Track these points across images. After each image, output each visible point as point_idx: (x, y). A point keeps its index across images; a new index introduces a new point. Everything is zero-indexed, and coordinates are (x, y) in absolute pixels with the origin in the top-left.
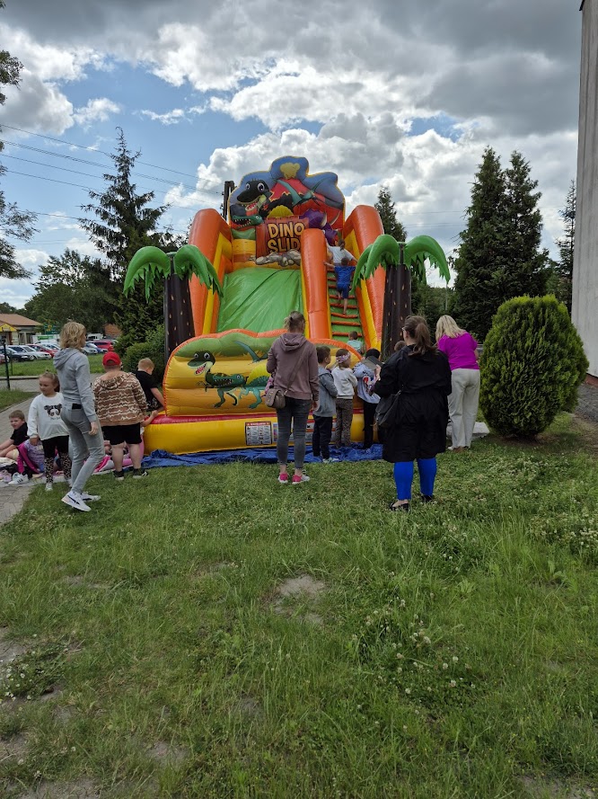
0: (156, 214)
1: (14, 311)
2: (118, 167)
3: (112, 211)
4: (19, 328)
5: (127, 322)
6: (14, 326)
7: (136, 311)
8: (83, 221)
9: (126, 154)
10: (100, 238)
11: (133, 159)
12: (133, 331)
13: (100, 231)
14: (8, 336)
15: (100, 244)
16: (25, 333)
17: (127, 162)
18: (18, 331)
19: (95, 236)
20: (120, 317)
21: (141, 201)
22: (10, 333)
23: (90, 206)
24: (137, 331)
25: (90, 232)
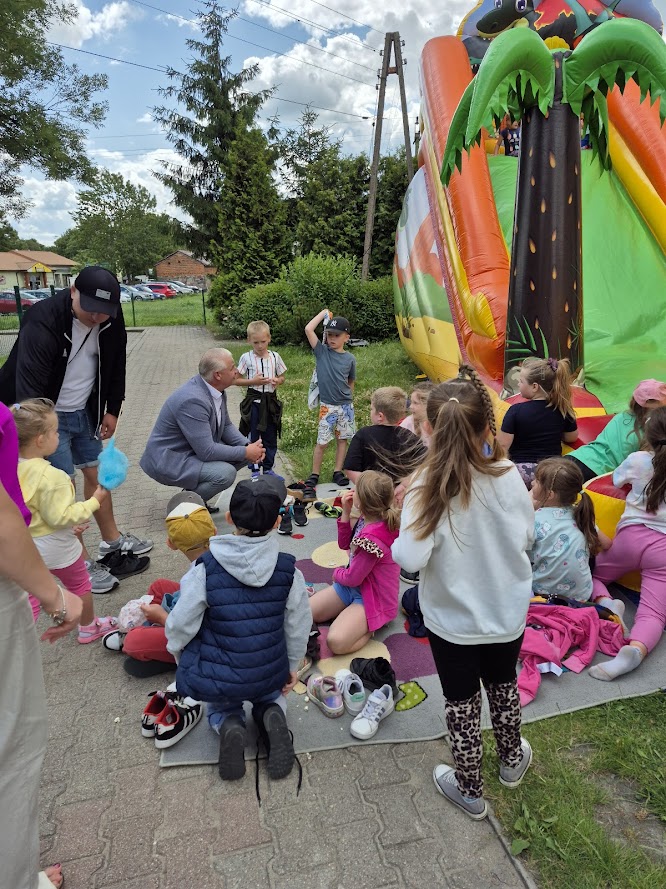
0: (255, 101)
1: (42, 248)
2: (206, 32)
3: (198, 96)
4: (54, 269)
5: (229, 255)
6: (48, 266)
7: (243, 238)
8: (161, 111)
9: (218, 12)
10: (181, 137)
11: (227, 19)
12: (240, 267)
13: (183, 126)
14: (42, 278)
15: (180, 145)
16: (61, 274)
17: (219, 23)
18: (54, 271)
19: (174, 133)
20: (220, 248)
21: (238, 81)
22: (44, 273)
23: (171, 88)
24: (245, 268)
25: (168, 127)
